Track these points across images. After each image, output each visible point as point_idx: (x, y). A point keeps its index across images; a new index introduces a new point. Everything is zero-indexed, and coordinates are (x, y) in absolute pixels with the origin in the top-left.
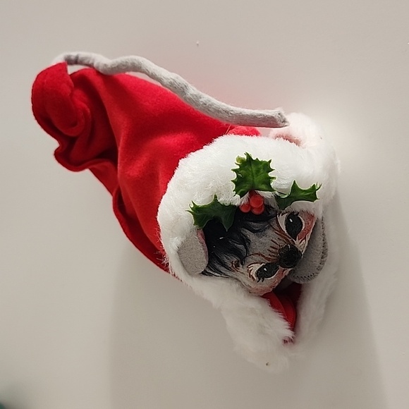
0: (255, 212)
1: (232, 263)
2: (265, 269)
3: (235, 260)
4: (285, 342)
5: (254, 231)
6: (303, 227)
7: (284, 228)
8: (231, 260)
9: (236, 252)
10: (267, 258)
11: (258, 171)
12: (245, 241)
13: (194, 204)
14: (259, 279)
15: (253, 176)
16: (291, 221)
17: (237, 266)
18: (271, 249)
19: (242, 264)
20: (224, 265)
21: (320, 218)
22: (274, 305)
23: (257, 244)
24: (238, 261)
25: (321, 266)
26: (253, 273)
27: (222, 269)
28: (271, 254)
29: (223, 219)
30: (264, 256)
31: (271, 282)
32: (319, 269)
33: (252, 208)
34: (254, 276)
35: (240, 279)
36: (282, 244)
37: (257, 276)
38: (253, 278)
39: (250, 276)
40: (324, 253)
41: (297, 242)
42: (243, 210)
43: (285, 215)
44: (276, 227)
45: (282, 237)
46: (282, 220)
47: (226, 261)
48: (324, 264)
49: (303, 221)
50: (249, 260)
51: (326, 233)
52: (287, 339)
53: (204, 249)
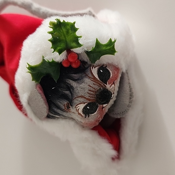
0: (74, 66)
1: (64, 105)
2: (88, 107)
3: (65, 102)
4: (113, 159)
5: (75, 80)
6: (111, 76)
7: (96, 76)
8: (63, 103)
9: (65, 97)
10: (88, 99)
11: (68, 32)
12: (70, 88)
13: (28, 64)
14: (86, 116)
15: (65, 36)
16: (102, 71)
17: (68, 108)
18: (90, 92)
19: (71, 106)
20: (59, 108)
21: (124, 71)
22: (101, 134)
23: (79, 89)
24: (68, 104)
25: (130, 104)
26: (80, 111)
27: (59, 111)
28: (90, 95)
29: (52, 74)
30: (85, 98)
31: (95, 117)
32: (129, 106)
33: (71, 63)
34: (81, 113)
35: (74, 118)
36: (97, 87)
37: (84, 113)
38: (81, 115)
39: (79, 114)
40: (131, 96)
41: (108, 86)
42: (65, 65)
43: (97, 68)
44: (90, 75)
45: (96, 82)
46: (95, 71)
47: (60, 104)
48: (131, 103)
49: (110, 71)
50: (76, 101)
51: (131, 82)
52: (114, 157)
53: (42, 98)
